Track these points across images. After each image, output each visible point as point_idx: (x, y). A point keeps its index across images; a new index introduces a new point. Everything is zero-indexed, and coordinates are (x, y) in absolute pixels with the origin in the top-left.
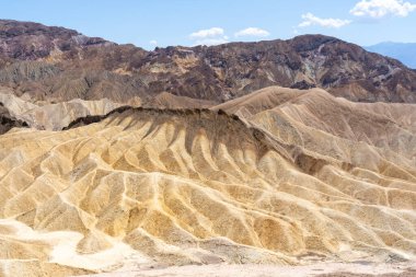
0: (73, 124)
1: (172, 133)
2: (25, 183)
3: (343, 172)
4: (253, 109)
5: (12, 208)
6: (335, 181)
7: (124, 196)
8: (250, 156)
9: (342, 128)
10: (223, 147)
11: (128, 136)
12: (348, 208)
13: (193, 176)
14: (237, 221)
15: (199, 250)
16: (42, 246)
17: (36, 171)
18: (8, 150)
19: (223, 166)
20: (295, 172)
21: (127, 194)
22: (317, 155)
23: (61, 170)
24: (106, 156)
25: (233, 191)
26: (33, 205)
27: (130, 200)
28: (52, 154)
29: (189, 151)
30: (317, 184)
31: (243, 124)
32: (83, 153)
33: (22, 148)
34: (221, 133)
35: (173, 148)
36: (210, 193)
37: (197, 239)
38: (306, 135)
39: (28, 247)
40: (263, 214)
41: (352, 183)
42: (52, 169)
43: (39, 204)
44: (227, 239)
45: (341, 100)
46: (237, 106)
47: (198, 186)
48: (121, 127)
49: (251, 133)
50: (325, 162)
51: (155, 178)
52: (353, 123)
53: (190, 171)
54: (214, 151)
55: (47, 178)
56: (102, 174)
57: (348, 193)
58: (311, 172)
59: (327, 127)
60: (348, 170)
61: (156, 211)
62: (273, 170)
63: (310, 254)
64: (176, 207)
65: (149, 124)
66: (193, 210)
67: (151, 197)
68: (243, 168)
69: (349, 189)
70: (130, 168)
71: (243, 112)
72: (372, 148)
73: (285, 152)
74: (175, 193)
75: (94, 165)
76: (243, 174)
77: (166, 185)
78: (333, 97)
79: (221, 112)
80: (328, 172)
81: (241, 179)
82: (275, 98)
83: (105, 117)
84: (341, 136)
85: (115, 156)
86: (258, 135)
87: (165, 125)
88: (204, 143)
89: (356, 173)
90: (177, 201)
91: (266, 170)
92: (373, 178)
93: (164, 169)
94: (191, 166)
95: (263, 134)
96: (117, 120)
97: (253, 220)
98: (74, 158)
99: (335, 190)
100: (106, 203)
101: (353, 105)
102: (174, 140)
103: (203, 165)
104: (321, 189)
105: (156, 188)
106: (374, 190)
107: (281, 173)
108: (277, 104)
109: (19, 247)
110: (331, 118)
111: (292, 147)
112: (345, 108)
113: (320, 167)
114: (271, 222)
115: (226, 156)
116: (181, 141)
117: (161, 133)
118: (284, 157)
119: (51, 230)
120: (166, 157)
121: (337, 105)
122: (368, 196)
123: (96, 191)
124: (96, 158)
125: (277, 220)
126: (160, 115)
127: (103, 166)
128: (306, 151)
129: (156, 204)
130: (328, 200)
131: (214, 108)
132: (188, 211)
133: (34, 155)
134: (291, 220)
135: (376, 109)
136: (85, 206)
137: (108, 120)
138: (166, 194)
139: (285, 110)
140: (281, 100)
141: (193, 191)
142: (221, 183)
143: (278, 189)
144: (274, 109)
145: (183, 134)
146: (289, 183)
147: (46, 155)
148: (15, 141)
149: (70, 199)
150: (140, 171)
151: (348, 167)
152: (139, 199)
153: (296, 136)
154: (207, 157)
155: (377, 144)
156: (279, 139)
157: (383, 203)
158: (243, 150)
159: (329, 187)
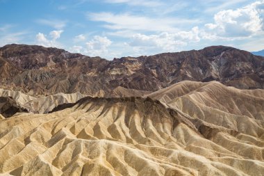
0: (55, 110)
1: (116, 113)
2: (20, 149)
3: (230, 137)
4: (173, 96)
5: (8, 166)
6: (224, 143)
7: (80, 155)
8: (168, 127)
9: (232, 106)
10: (150, 122)
11: (88, 118)
12: (231, 162)
13: (129, 141)
14: (153, 171)
17: (27, 141)
18: (11, 128)
19: (149, 134)
20: (197, 137)
21: (83, 154)
22: (213, 126)
23: (43, 139)
24: (73, 129)
25: (153, 151)
26: (23, 163)
27: (84, 158)
28: (38, 129)
29: (127, 125)
30: (212, 145)
31: (163, 106)
32: (58, 128)
33: (20, 126)
34: (147, 113)
35: (116, 123)
36: (137, 153)
38: (206, 112)
40: (172, 166)
41: (236, 144)
42: (37, 139)
43: (26, 162)
45: (231, 88)
46: (161, 94)
47: (130, 149)
48: (85, 110)
49: (168, 112)
50: (217, 130)
51: (102, 143)
52: (239, 103)
53: (127, 138)
54: (144, 124)
55: (36, 146)
56: (68, 141)
57: (234, 152)
58: (208, 137)
59: (221, 106)
60: (235, 136)
61: (100, 166)
62: (182, 136)
64: (114, 163)
65: (102, 108)
66: (125, 164)
67: (98, 155)
68: (162, 135)
69: (235, 148)
70: (88, 137)
71: (166, 98)
72: (252, 120)
73: (191, 124)
74: (114, 153)
75: (64, 135)
76: (162, 139)
77: (109, 147)
78: (224, 86)
79: (148, 99)
80: (220, 137)
81: (161, 143)
82: (187, 89)
83: (75, 104)
84: (231, 112)
85: (78, 130)
86: (172, 113)
87: (112, 108)
88: (137, 119)
89: (240, 138)
90: (115, 158)
91: (178, 137)
92: (252, 141)
93: (110, 136)
94: (129, 135)
95: (176, 112)
96: (82, 106)
97: (164, 170)
98: (53, 131)
99: (224, 149)
100: (70, 161)
101: (239, 91)
102: (118, 117)
103: (135, 133)
104: (215, 148)
105: (102, 149)
106: (252, 149)
107: (188, 138)
108: (187, 92)
110: (223, 99)
111: (196, 120)
112: (234, 95)
113: (216, 134)
114: (176, 172)
115: (151, 127)
116: (122, 118)
117: (109, 114)
118: (190, 127)
120: (112, 129)
121: (228, 91)
122: (249, 154)
123: (63, 153)
124: (66, 131)
125: (181, 170)
126: (109, 102)
127: (70, 136)
128: (206, 123)
129: (101, 161)
130: (219, 155)
131: (145, 96)
132: (121, 165)
133: (27, 130)
134: (191, 170)
135: (255, 94)
136: (55, 163)
137: (76, 106)
138: (108, 154)
139: (192, 97)
140: (191, 89)
141: (126, 152)
142: (147, 146)
143: (185, 149)
144: (185, 96)
145: (124, 113)
146: (193, 145)
147: (34, 130)
148: (16, 121)
149: (46, 158)
150: (93, 139)
151: (234, 133)
152: (91, 158)
153: (199, 114)
154: (139, 128)
155: (256, 117)
156: (188, 115)
157: (259, 159)
158: (163, 123)
159: (221, 147)
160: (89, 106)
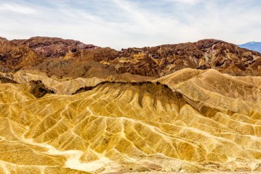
0: (78, 91)
1: (130, 95)
2: (52, 123)
3: (228, 116)
4: (176, 81)
5: (46, 138)
6: (223, 121)
7: (105, 131)
8: (174, 108)
9: (227, 91)
10: (159, 103)
11: (107, 98)
14: (168, 144)
15: (148, 161)
16: (62, 159)
17: (58, 117)
18: (44, 106)
19: (160, 113)
20: (200, 116)
21: (107, 129)
22: (213, 106)
23: (71, 116)
25: (165, 127)
27: (109, 132)
28: (66, 108)
29: (140, 105)
30: (213, 123)
31: (170, 90)
32: (83, 107)
34: (158, 95)
35: (131, 103)
36: (152, 129)
37: (146, 154)
38: (206, 95)
39: (54, 159)
40: (183, 140)
41: (233, 122)
42: (66, 116)
44: (162, 155)
45: (226, 75)
46: (167, 79)
47: (146, 125)
48: (103, 92)
49: (175, 95)
50: (217, 110)
51: (122, 120)
52: (233, 88)
53: (141, 116)
54: (154, 105)
56: (93, 118)
57: (232, 128)
58: (210, 116)
59: (219, 90)
61: (123, 139)
63: (211, 163)
66: (143, 138)
67: (120, 131)
69: (232, 126)
70: (108, 115)
73: (194, 105)
75: (89, 113)
78: (220, 73)
79: (158, 83)
80: (220, 116)
86: (180, 95)
87: (127, 91)
89: (236, 117)
91: (184, 115)
93: (127, 114)
94: (142, 113)
96: (101, 88)
98: (78, 110)
99: (224, 126)
101: (233, 78)
102: (132, 99)
103: (148, 112)
105: (122, 125)
106: (247, 126)
107: (192, 117)
108: (190, 79)
109: (49, 159)
111: (198, 102)
112: (229, 80)
113: (215, 114)
114: (187, 145)
115: (161, 107)
116: (136, 99)
117: (125, 96)
118: (194, 108)
119: (66, 149)
120: (128, 108)
121: (223, 78)
122: (243, 130)
125: (191, 144)
126: (125, 85)
127: (94, 114)
128: (206, 104)
129: (123, 135)
130: (220, 131)
131: (154, 81)
132: (140, 139)
133: (57, 109)
134: (199, 143)
135: (246, 80)
136: (84, 136)
137: (96, 88)
138: (128, 129)
140: (189, 76)
141: (143, 128)
142: (159, 123)
143: (191, 126)
144: (188, 81)
145: (137, 95)
146: (197, 123)
148: (47, 101)
150: (114, 117)
151: (231, 113)
153: (200, 96)
154: (151, 108)
156: (191, 98)
157: (253, 134)
158: (170, 104)
159: (221, 125)
160: (107, 89)
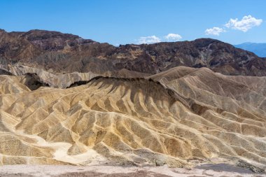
0: (72, 85)
1: (124, 90)
2: (44, 116)
3: (217, 114)
4: (170, 78)
5: (36, 129)
6: (212, 119)
7: (95, 124)
8: (166, 104)
9: (218, 89)
10: (151, 99)
11: (100, 92)
12: (218, 134)
13: (134, 114)
14: (155, 139)
15: (133, 155)
16: (49, 150)
17: (50, 110)
18: (37, 99)
19: (151, 109)
20: (190, 113)
21: (96, 123)
22: (203, 104)
23: (63, 110)
24: (87, 103)
25: (154, 123)
26: (47, 128)
27: (98, 126)
28: (59, 101)
29: (132, 101)
30: (202, 120)
31: (162, 86)
32: (75, 100)
33: (44, 98)
34: (150, 91)
35: (123, 99)
36: (141, 124)
37: (132, 149)
38: (198, 93)
39: (42, 150)
40: (170, 136)
41: (222, 120)
42: (58, 109)
43: (50, 127)
44: (149, 149)
45: (219, 74)
46: (161, 76)
47: (135, 120)
48: (97, 87)
49: (167, 92)
50: (207, 108)
51: (112, 115)
52: (224, 87)
53: (132, 111)
54: (146, 101)
55: (56, 114)
56: (84, 112)
57: (219, 125)
58: (199, 113)
59: (210, 89)
60: (220, 113)
61: (111, 133)
62: (178, 112)
63: (195, 159)
64: (122, 131)
65: (112, 86)
66: (132, 133)
67: (109, 125)
68: (161, 110)
69: (220, 123)
70: (100, 109)
71: (164, 79)
72: (234, 101)
73: (185, 102)
74: (122, 124)
75: (81, 107)
76: (161, 114)
77: (118, 119)
78: (213, 73)
79: (150, 80)
80: (209, 113)
81: (160, 116)
82: (182, 73)
83: (89, 82)
84: (218, 94)
85: (92, 102)
86: (170, 92)
87: (120, 86)
88: (141, 97)
89: (224, 115)
90: (123, 128)
91: (174, 112)
92: (234, 118)
93: (118, 109)
94: (133, 109)
95: (173, 92)
96: (95, 83)
97: (164, 139)
98: (71, 103)
99: (212, 123)
100: (85, 128)
101: (225, 77)
102: (125, 94)
103: (139, 108)
104: (204, 123)
105: (112, 120)
106: (234, 124)
107: (182, 114)
108: (182, 76)
109: (37, 150)
110: (212, 83)
111: (189, 99)
112: (220, 79)
113: (204, 111)
114: (174, 141)
115: (152, 103)
116: (128, 95)
117: (118, 91)
118: (184, 105)
119: (55, 142)
120: (120, 104)
121: (216, 77)
122: (231, 128)
123: (80, 121)
124: (82, 103)
125: (177, 139)
126: (116, 81)
127: (85, 108)
128: (197, 102)
129: (112, 129)
130: (207, 129)
131: (147, 78)
132: (128, 133)
133: (50, 101)
134: (185, 139)
135: (237, 80)
136: (74, 129)
137: (90, 83)
138: (117, 124)
139: (186, 79)
140: (185, 73)
141: (132, 123)
142: (149, 119)
143: (180, 122)
144: (181, 79)
145: (130, 91)
146: (186, 119)
147: (56, 102)
148: (41, 93)
149: (67, 125)
150: (105, 111)
151: (220, 111)
152: (103, 126)
153: (192, 93)
154: (142, 104)
155: (237, 99)
156: (182, 95)
157: (238, 132)
158: (162, 100)
159: (209, 122)
160: (101, 84)
